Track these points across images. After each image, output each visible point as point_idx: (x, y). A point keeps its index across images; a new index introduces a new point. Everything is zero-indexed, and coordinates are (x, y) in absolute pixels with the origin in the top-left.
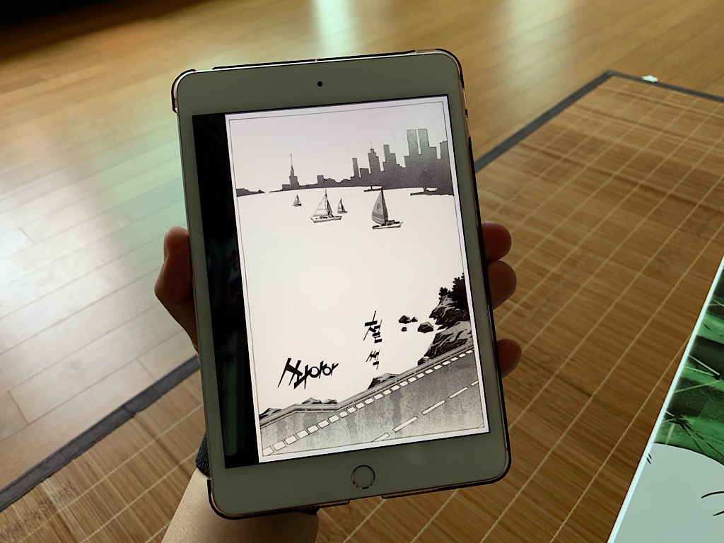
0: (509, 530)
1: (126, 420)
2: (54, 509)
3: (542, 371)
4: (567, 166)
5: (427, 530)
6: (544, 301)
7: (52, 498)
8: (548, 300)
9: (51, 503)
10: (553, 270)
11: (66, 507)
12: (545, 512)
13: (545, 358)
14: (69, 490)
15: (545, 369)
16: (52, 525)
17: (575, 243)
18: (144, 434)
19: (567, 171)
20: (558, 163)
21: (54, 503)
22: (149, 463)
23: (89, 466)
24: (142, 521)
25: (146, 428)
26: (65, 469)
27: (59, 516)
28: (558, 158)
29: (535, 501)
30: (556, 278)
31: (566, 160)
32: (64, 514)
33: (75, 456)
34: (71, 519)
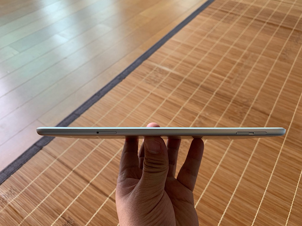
0: (248, 180)
1: (38, 151)
2: (6, 202)
3: (244, 106)
4: (232, 16)
5: (209, 186)
6: (237, 75)
7: (3, 197)
8: (239, 74)
9: (3, 199)
10: (238, 61)
11: (13, 200)
12: (262, 170)
13: (245, 100)
14: (13, 191)
15: (246, 105)
16: (6, 210)
17: (244, 49)
18: (50, 157)
19: (233, 18)
20: (228, 14)
21: (5, 199)
22: (55, 171)
23: (22, 177)
24: (59, 202)
25: (50, 154)
26: (8, 180)
27: (9, 205)
28: (227, 12)
29: (256, 165)
30: (240, 65)
31: (231, 13)
32: (13, 204)
33: (13, 173)
34: (17, 206)
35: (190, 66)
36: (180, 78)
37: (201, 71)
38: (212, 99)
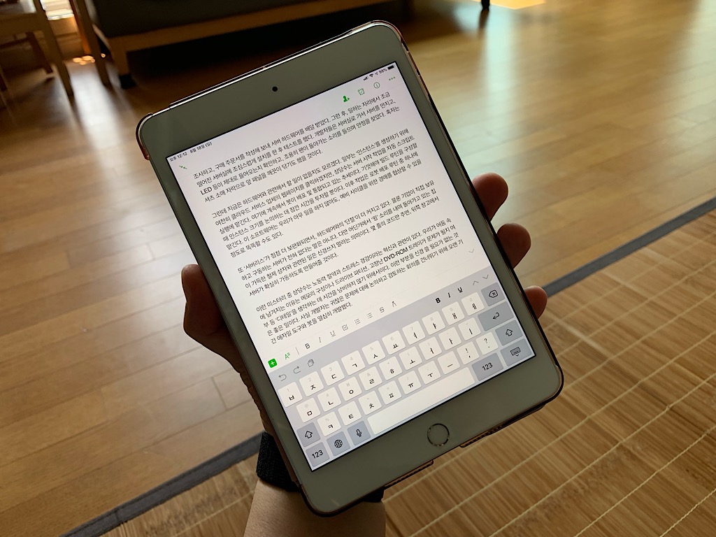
9: (245, 483)
35: (629, 337)
36: (600, 357)
37: (648, 354)
38: (658, 419)
